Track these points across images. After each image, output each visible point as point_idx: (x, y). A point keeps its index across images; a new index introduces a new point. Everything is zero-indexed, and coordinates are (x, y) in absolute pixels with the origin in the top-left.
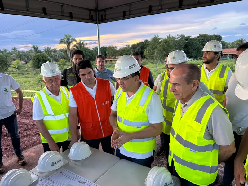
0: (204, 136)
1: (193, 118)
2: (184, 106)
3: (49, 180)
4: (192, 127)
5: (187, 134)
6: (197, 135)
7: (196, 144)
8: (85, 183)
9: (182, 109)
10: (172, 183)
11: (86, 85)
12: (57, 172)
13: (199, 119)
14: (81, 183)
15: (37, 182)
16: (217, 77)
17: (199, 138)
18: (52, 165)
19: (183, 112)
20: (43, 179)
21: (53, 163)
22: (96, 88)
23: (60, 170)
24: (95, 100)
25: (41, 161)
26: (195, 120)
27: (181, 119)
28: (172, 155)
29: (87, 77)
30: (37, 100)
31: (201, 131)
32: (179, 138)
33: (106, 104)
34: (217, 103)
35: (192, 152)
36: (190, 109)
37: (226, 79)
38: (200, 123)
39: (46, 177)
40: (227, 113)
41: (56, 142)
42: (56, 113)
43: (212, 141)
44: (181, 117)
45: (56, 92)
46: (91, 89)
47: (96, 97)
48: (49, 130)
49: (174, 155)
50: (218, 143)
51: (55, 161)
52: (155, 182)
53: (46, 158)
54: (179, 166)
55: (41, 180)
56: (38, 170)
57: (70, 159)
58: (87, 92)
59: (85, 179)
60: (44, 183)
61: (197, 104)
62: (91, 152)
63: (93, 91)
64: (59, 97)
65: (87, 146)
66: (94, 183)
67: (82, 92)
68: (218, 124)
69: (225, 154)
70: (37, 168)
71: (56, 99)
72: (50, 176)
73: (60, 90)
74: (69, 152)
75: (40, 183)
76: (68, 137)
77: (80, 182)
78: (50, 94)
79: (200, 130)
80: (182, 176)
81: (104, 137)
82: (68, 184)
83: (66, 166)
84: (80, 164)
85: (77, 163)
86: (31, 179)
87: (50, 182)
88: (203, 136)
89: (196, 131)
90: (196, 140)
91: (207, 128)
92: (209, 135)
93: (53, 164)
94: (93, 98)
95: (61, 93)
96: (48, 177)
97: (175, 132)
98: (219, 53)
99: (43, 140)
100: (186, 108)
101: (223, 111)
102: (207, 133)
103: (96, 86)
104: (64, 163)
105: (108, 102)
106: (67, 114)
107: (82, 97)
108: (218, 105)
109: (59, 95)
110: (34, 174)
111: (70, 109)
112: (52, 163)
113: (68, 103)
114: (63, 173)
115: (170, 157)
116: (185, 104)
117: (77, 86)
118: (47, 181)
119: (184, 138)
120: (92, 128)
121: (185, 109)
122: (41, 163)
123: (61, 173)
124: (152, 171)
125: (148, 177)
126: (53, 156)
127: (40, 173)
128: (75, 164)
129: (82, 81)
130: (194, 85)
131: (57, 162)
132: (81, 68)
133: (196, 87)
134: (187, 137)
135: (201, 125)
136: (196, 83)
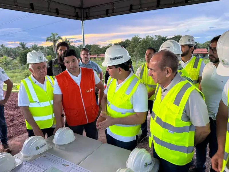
0: (182, 117)
1: (172, 102)
2: (164, 91)
3: (33, 164)
4: (170, 110)
5: (166, 116)
6: (175, 117)
7: (174, 125)
8: (69, 165)
9: (162, 94)
10: (151, 163)
11: (71, 73)
12: (42, 156)
13: (177, 102)
14: (65, 165)
15: (20, 166)
16: (191, 67)
17: (177, 120)
18: (36, 149)
19: (162, 96)
20: (27, 163)
22: (81, 76)
23: (44, 154)
24: (80, 87)
25: (26, 145)
27: (161, 102)
28: (152, 136)
29: (71, 65)
30: (23, 87)
31: (179, 113)
32: (159, 121)
33: (90, 91)
34: (193, 87)
35: (170, 133)
36: (169, 93)
37: (199, 70)
39: (31, 160)
40: (203, 97)
41: (41, 129)
42: (41, 100)
43: (188, 122)
44: (161, 101)
45: (42, 80)
46: (76, 77)
47: (80, 84)
48: (34, 117)
49: (154, 136)
50: (194, 125)
51: (39, 145)
52: (135, 163)
53: (30, 143)
54: (159, 146)
55: (25, 164)
56: (22, 154)
57: (54, 144)
58: (72, 80)
59: (69, 162)
60: (28, 167)
61: (176, 88)
62: (74, 138)
63: (77, 79)
64: (44, 85)
65: (71, 132)
66: (77, 166)
67: (67, 80)
68: (195, 107)
69: (200, 135)
70: (21, 153)
71: (42, 87)
72: (35, 160)
73: (46, 79)
74: (53, 138)
75: (24, 167)
76: (52, 124)
77: (64, 165)
78: (35, 82)
79: (178, 112)
80: (161, 156)
81: (88, 123)
82: (51, 167)
83: (50, 151)
84: (64, 148)
85: (61, 147)
86: (15, 163)
87: (34, 166)
88: (180, 118)
89: (175, 113)
90: (174, 121)
91: (185, 110)
92: (187, 117)
93: (37, 148)
94: (78, 86)
95: (46, 81)
96: (33, 161)
97: (155, 115)
98: (193, 46)
99: (28, 126)
100: (166, 93)
101: (199, 94)
102: (184, 115)
103: (80, 74)
104: (48, 147)
105: (92, 89)
106: (52, 102)
107: (67, 85)
108: (195, 89)
109: (45, 83)
110: (18, 159)
111: (55, 97)
112: (36, 147)
113: (52, 91)
114: (47, 157)
115: (151, 139)
116: (164, 89)
117: (63, 74)
118: (31, 164)
119: (163, 120)
120: (76, 114)
122: (25, 147)
123: (45, 157)
124: (133, 152)
125: (129, 158)
126: (38, 140)
127: (25, 157)
128: (59, 149)
129: (67, 70)
130: (168, 72)
131: (42, 146)
132: (66, 56)
133: (170, 75)
134: (166, 119)
135: (179, 107)
136: (169, 70)
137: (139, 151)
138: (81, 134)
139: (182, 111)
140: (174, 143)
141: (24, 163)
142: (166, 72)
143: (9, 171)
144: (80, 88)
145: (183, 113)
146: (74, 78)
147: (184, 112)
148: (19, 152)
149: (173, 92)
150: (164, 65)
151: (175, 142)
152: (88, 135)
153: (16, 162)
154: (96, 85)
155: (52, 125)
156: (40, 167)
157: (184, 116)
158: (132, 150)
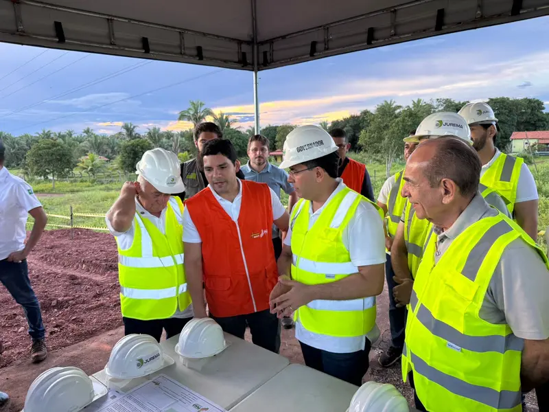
0: (481, 311)
1: (457, 268)
2: (442, 240)
3: (130, 397)
4: (453, 289)
5: (442, 304)
6: (463, 309)
7: (461, 329)
8: (208, 409)
9: (437, 248)
11: (218, 194)
12: (149, 381)
13: (470, 271)
14: (198, 408)
15: (103, 400)
16: (496, 179)
17: (468, 316)
18: (138, 365)
19: (438, 254)
20: (116, 394)
21: (141, 360)
22: (240, 201)
23: (154, 378)
24: (237, 225)
25: (116, 355)
26: (464, 273)
27: (432, 269)
28: (409, 354)
31: (475, 299)
32: (425, 315)
33: (262, 235)
34: (517, 232)
35: (451, 350)
36: (453, 246)
37: (516, 185)
38: (473, 281)
39: (125, 390)
43: (503, 326)
44: (434, 266)
46: (229, 203)
47: (239, 220)
49: (412, 354)
51: (144, 356)
53: (126, 348)
55: (114, 397)
56: (108, 373)
57: (178, 355)
58: (220, 209)
59: (208, 401)
60: (118, 403)
62: (225, 344)
63: (233, 208)
64: (161, 219)
65: (217, 328)
67: (211, 209)
70: (106, 370)
71: (155, 224)
72: (132, 391)
75: (110, 401)
76: (176, 308)
77: (196, 406)
78: (143, 213)
79: (471, 297)
80: (428, 407)
81: (256, 311)
82: (170, 408)
83: (169, 371)
84: (200, 368)
85: (194, 365)
86: (92, 393)
87: (130, 401)
88: (477, 312)
89: (463, 299)
90: (462, 319)
91: (490, 292)
93: (141, 363)
94: (234, 223)
96: (129, 392)
97: (417, 300)
99: (124, 311)
100: (446, 245)
102: (487, 304)
104: (165, 362)
105: (266, 231)
106: (180, 259)
108: (520, 237)
109: (162, 215)
110: (99, 385)
111: (187, 248)
112: (139, 360)
114: (161, 385)
117: (200, 196)
118: (126, 399)
119: (436, 315)
120: (228, 289)
121: (444, 247)
122: (115, 358)
123: (157, 384)
124: (363, 390)
125: (351, 406)
126: (142, 344)
127: (113, 380)
128: (189, 368)
129: (209, 185)
130: (447, 192)
131: (150, 359)
132: (207, 154)
133: (451, 198)
134: (442, 313)
135: (475, 285)
136: (448, 186)
137: (376, 389)
138: (242, 336)
139: (483, 292)
140: (461, 376)
141: (110, 395)
142: (443, 191)
143: (78, 409)
144: (238, 228)
145: (485, 300)
146: (224, 203)
147: (488, 296)
148: (102, 368)
149: (463, 244)
150: (438, 173)
151: (466, 373)
152: (256, 341)
153: (93, 391)
154: (274, 222)
155: (175, 311)
156: (144, 408)
157: (487, 307)
158: (360, 385)
